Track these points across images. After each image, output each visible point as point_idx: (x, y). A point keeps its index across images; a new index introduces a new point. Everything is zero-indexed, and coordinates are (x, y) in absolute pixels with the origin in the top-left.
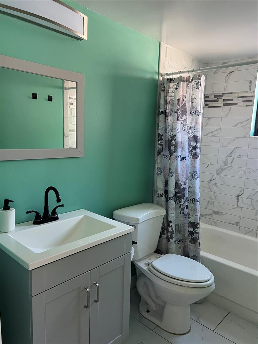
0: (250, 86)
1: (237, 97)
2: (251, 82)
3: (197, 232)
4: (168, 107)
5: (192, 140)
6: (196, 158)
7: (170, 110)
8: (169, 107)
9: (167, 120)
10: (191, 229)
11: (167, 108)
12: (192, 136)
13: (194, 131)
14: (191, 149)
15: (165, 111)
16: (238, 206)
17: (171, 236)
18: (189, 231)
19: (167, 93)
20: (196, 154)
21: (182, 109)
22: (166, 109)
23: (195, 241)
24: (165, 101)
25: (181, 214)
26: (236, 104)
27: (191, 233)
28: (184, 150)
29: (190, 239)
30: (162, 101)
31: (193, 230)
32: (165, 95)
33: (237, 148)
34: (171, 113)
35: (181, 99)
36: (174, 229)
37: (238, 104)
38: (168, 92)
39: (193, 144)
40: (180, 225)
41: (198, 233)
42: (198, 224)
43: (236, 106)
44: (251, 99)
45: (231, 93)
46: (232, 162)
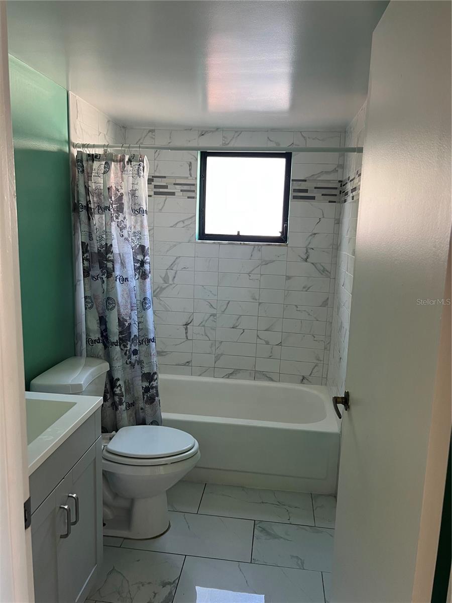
0: (190, 170)
1: (175, 184)
2: (190, 164)
3: (154, 385)
4: (93, 199)
5: (138, 252)
6: (145, 279)
7: (96, 205)
8: (95, 199)
9: (91, 220)
10: (146, 384)
11: (90, 200)
12: (138, 247)
13: (140, 238)
14: (138, 265)
15: (87, 205)
16: (187, 338)
17: (121, 400)
18: (143, 387)
19: (88, 176)
20: (145, 272)
21: (117, 204)
22: (88, 202)
23: (151, 400)
24: (87, 189)
25: (127, 364)
26: (173, 194)
27: (147, 390)
28: (125, 267)
29: (145, 399)
30: (82, 190)
31: (148, 384)
32: (84, 179)
33: (180, 257)
34: (98, 210)
35: (114, 188)
36: (123, 390)
37: (176, 194)
38: (90, 175)
39: (140, 257)
40: (128, 381)
41: (156, 387)
42: (155, 373)
43: (174, 196)
44: (192, 188)
45: (165, 177)
46: (174, 277)
